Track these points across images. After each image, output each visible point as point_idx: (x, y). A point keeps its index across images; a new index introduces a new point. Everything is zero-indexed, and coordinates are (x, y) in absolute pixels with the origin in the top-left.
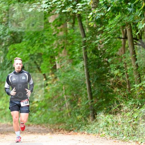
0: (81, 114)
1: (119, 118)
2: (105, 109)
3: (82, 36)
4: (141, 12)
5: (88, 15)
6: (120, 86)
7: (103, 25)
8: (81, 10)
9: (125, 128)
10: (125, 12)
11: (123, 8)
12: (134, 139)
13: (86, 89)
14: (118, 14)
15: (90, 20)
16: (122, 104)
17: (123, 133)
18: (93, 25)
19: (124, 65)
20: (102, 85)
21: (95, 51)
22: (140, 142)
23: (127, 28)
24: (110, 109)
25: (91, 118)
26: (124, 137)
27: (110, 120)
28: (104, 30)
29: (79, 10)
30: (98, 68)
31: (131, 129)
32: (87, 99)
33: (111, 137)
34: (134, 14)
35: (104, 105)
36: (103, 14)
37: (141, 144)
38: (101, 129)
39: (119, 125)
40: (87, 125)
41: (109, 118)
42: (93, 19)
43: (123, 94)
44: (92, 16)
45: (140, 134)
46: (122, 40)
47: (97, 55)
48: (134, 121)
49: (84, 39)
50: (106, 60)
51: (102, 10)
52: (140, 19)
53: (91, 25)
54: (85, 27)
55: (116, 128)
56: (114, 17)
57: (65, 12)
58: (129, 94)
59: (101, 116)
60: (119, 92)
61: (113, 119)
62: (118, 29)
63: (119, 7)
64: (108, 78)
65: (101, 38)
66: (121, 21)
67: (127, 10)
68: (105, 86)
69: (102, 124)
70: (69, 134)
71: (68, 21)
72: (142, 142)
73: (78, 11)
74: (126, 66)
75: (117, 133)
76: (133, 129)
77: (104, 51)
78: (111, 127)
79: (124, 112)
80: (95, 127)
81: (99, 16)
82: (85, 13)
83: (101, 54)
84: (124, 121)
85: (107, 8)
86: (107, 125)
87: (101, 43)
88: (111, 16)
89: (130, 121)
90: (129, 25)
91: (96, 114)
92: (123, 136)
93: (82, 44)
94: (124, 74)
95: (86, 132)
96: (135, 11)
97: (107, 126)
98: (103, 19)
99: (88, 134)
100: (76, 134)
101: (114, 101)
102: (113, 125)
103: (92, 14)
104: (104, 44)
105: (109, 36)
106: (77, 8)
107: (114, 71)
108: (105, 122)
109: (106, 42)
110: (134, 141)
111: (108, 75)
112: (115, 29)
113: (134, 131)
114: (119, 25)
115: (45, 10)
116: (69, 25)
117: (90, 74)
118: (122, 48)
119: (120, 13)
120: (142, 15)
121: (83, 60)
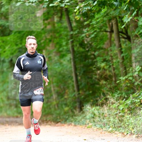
0: (68, 106)
1: (105, 110)
2: (92, 101)
3: (69, 29)
4: (127, 5)
5: (75, 9)
6: (106, 79)
7: (89, 19)
8: (69, 4)
9: (112, 119)
10: (111, 5)
11: (109, 2)
12: (120, 131)
13: (73, 81)
14: (104, 8)
15: (77, 14)
16: (108, 97)
17: (109, 125)
18: (80, 19)
19: (110, 58)
20: (89, 78)
21: (82, 44)
22: (125, 134)
23: (114, 22)
24: (97, 101)
25: (78, 110)
26: (111, 129)
27: (96, 112)
28: (91, 24)
29: (67, 4)
30: (85, 61)
31: (117, 121)
32: (74, 91)
33: (98, 129)
34: (119, 7)
35: (91, 97)
36: (89, 8)
37: (127, 135)
38: (88, 121)
39: (105, 116)
40: (74, 117)
41: (96, 110)
42: (79, 12)
43: (109, 86)
44: (79, 9)
45: (126, 126)
46: (108, 33)
47: (84, 48)
48: (120, 113)
49: (72, 33)
50: (93, 53)
51: (88, 4)
52: (126, 13)
53: (77, 19)
54: (72, 20)
55: (102, 120)
56: (100, 10)
57: (53, 6)
58: (115, 87)
59: (88, 107)
60: (106, 84)
61: (99, 111)
62: (104, 23)
63: (105, 1)
64: (95, 70)
65: (88, 31)
66: (107, 15)
67: (113, 4)
68: (91, 78)
69: (89, 115)
70: (57, 125)
71: (55, 15)
72: (128, 133)
73: (65, 5)
74: (112, 59)
75: (103, 125)
76: (119, 121)
77: (91, 45)
78: (97, 119)
79: (110, 104)
80: (82, 118)
81: (85, 9)
82: (72, 7)
83: (88, 47)
84: (110, 113)
85: (93, 2)
86: (94, 116)
87: (88, 36)
88: (98, 10)
89: (116, 113)
90: (115, 19)
91: (83, 106)
92: (109, 128)
93: (69, 37)
94: (110, 66)
95: (73, 124)
96: (121, 5)
97: (93, 118)
98: (90, 13)
99: (75, 125)
100: (63, 125)
101: (100, 93)
102: (99, 117)
103: (79, 8)
104: (90, 37)
105: (95, 30)
106: (64, 2)
107: (101, 63)
108: (92, 114)
109: (93, 36)
110: (120, 133)
111: (95, 68)
112: (102, 23)
113: (120, 122)
114: (105, 19)
115: (33, 4)
116: (56, 19)
117: (77, 66)
118: (108, 41)
119: (106, 7)
120: (128, 9)
121: (70, 53)
